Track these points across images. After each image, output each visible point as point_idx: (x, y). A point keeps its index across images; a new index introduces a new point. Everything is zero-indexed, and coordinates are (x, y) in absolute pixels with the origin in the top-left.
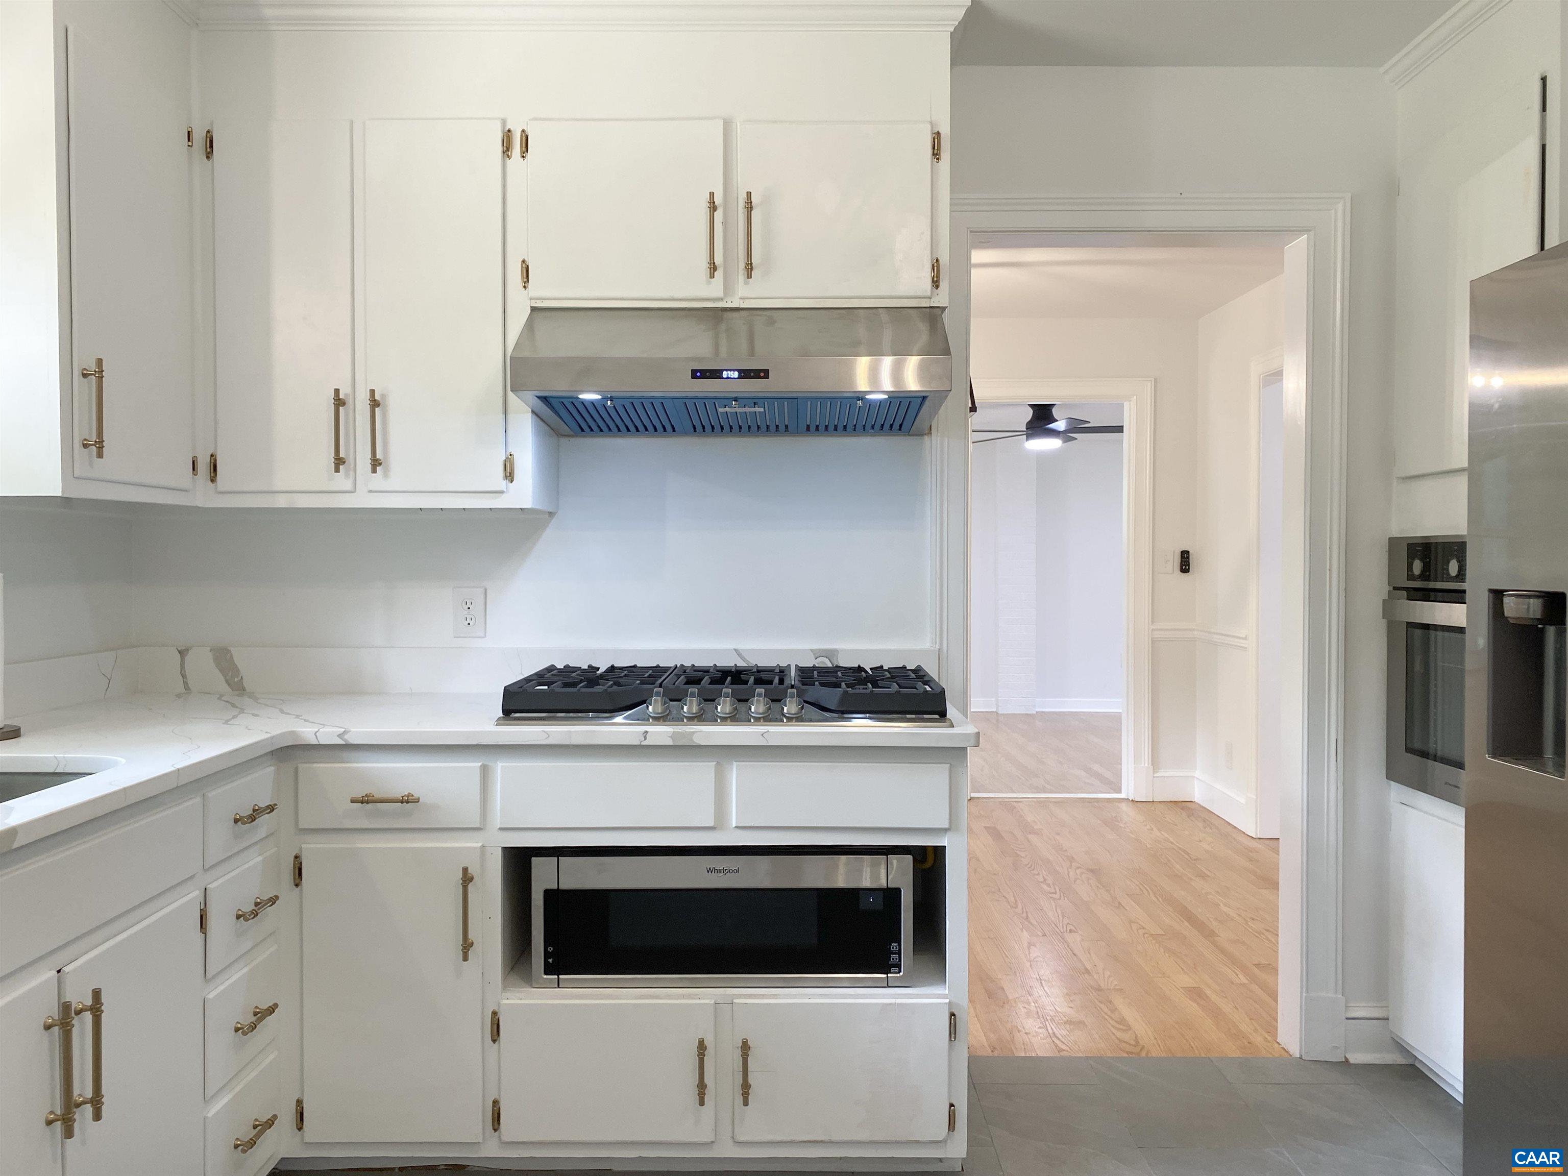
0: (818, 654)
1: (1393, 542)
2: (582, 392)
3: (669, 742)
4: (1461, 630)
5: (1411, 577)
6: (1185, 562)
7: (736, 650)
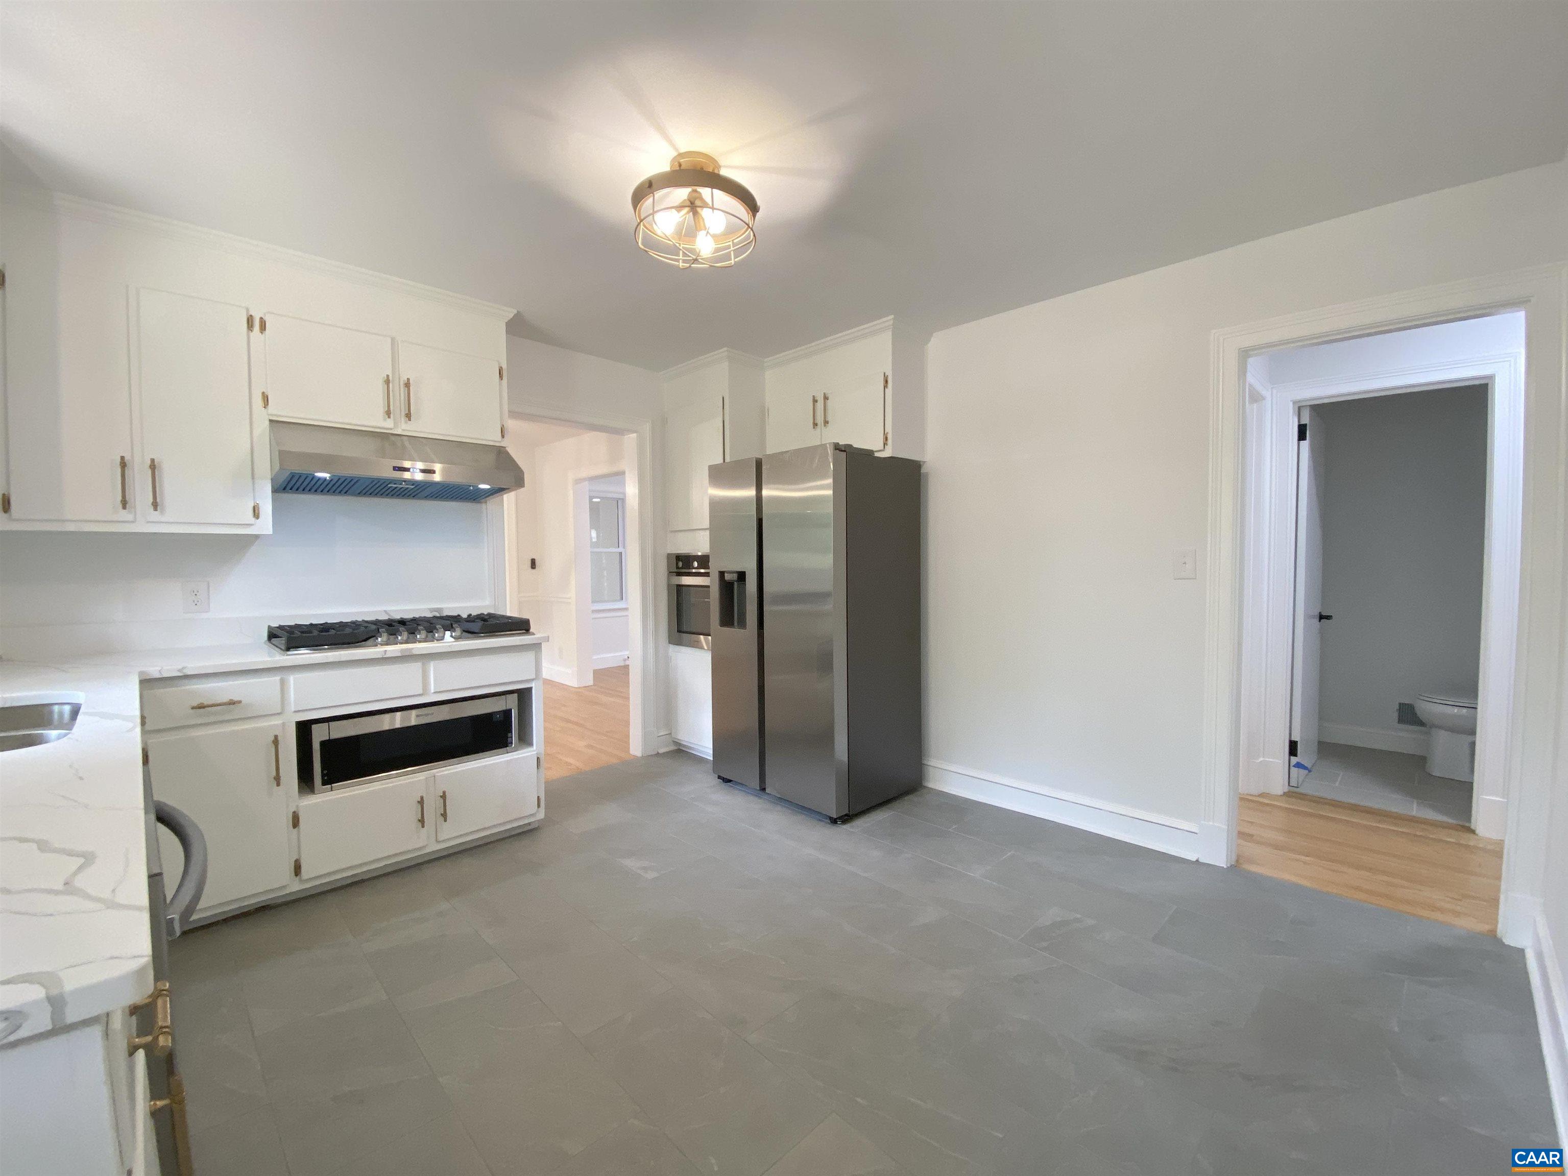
0: (432, 610)
1: (669, 556)
2: (317, 472)
3: (399, 655)
4: (708, 587)
5: (678, 568)
6: (533, 564)
7: (385, 611)
